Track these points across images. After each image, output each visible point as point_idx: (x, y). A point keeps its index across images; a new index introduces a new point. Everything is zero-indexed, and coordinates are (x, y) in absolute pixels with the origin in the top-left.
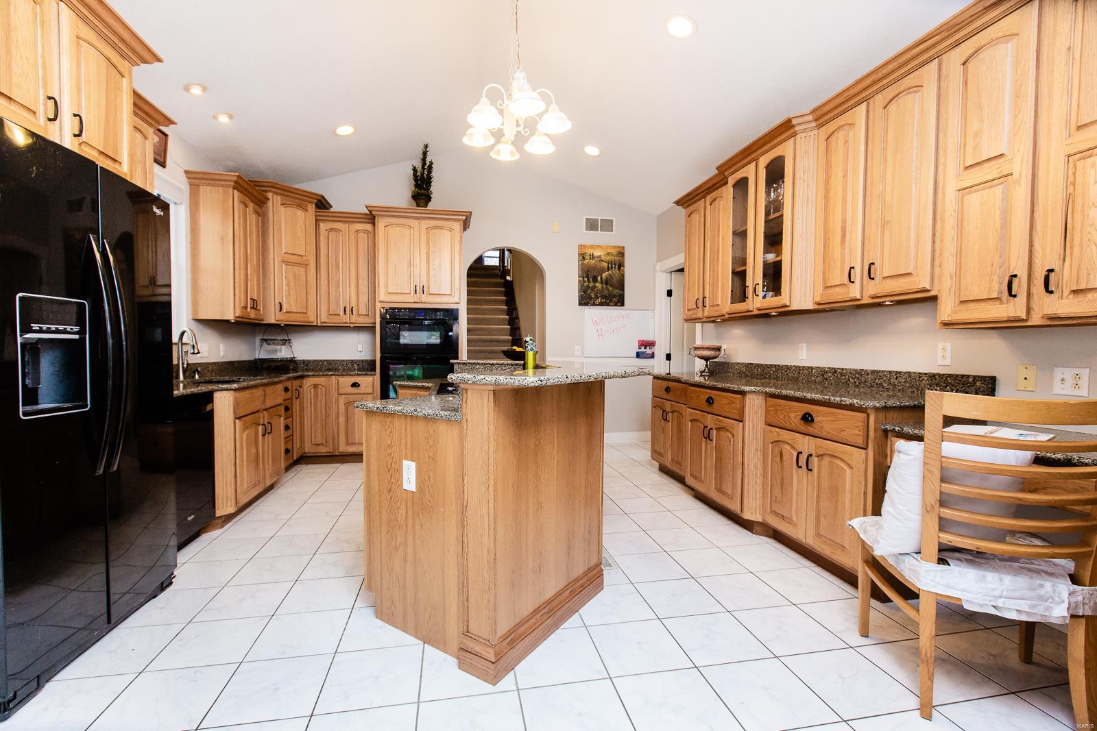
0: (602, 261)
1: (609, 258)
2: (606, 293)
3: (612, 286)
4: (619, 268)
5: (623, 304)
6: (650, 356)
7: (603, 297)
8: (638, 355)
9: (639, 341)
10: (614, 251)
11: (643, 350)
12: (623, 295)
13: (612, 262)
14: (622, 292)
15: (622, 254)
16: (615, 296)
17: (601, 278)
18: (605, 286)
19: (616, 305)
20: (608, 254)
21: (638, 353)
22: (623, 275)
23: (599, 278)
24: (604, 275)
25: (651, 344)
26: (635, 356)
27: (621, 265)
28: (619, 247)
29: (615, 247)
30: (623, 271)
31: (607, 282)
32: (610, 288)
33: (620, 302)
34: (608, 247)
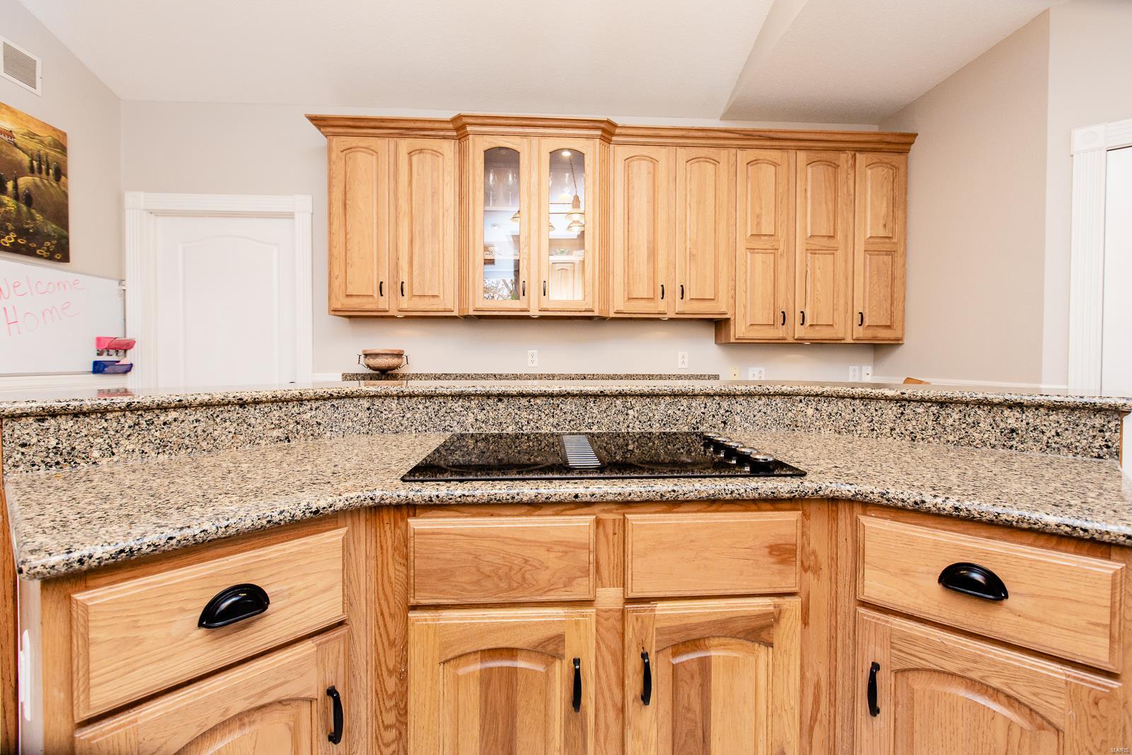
0: (15, 145)
1: (33, 146)
2: (30, 226)
3: (42, 212)
4: (58, 179)
5: (66, 259)
6: (124, 368)
7: (21, 232)
8: (99, 368)
9: (99, 339)
10: (47, 136)
11: (104, 358)
12: (67, 238)
13: (40, 157)
14: (65, 232)
15: (63, 149)
16: (48, 237)
17: (16, 187)
18: (24, 208)
19: (51, 258)
20: (32, 136)
21: (96, 363)
22: (66, 196)
23: (10, 185)
24: (24, 182)
25: (125, 346)
26: (91, 369)
27: (60, 173)
28: (54, 129)
29: (45, 126)
30: (66, 185)
31: (29, 200)
32: (39, 217)
33: (59, 252)
34: (30, 119)
